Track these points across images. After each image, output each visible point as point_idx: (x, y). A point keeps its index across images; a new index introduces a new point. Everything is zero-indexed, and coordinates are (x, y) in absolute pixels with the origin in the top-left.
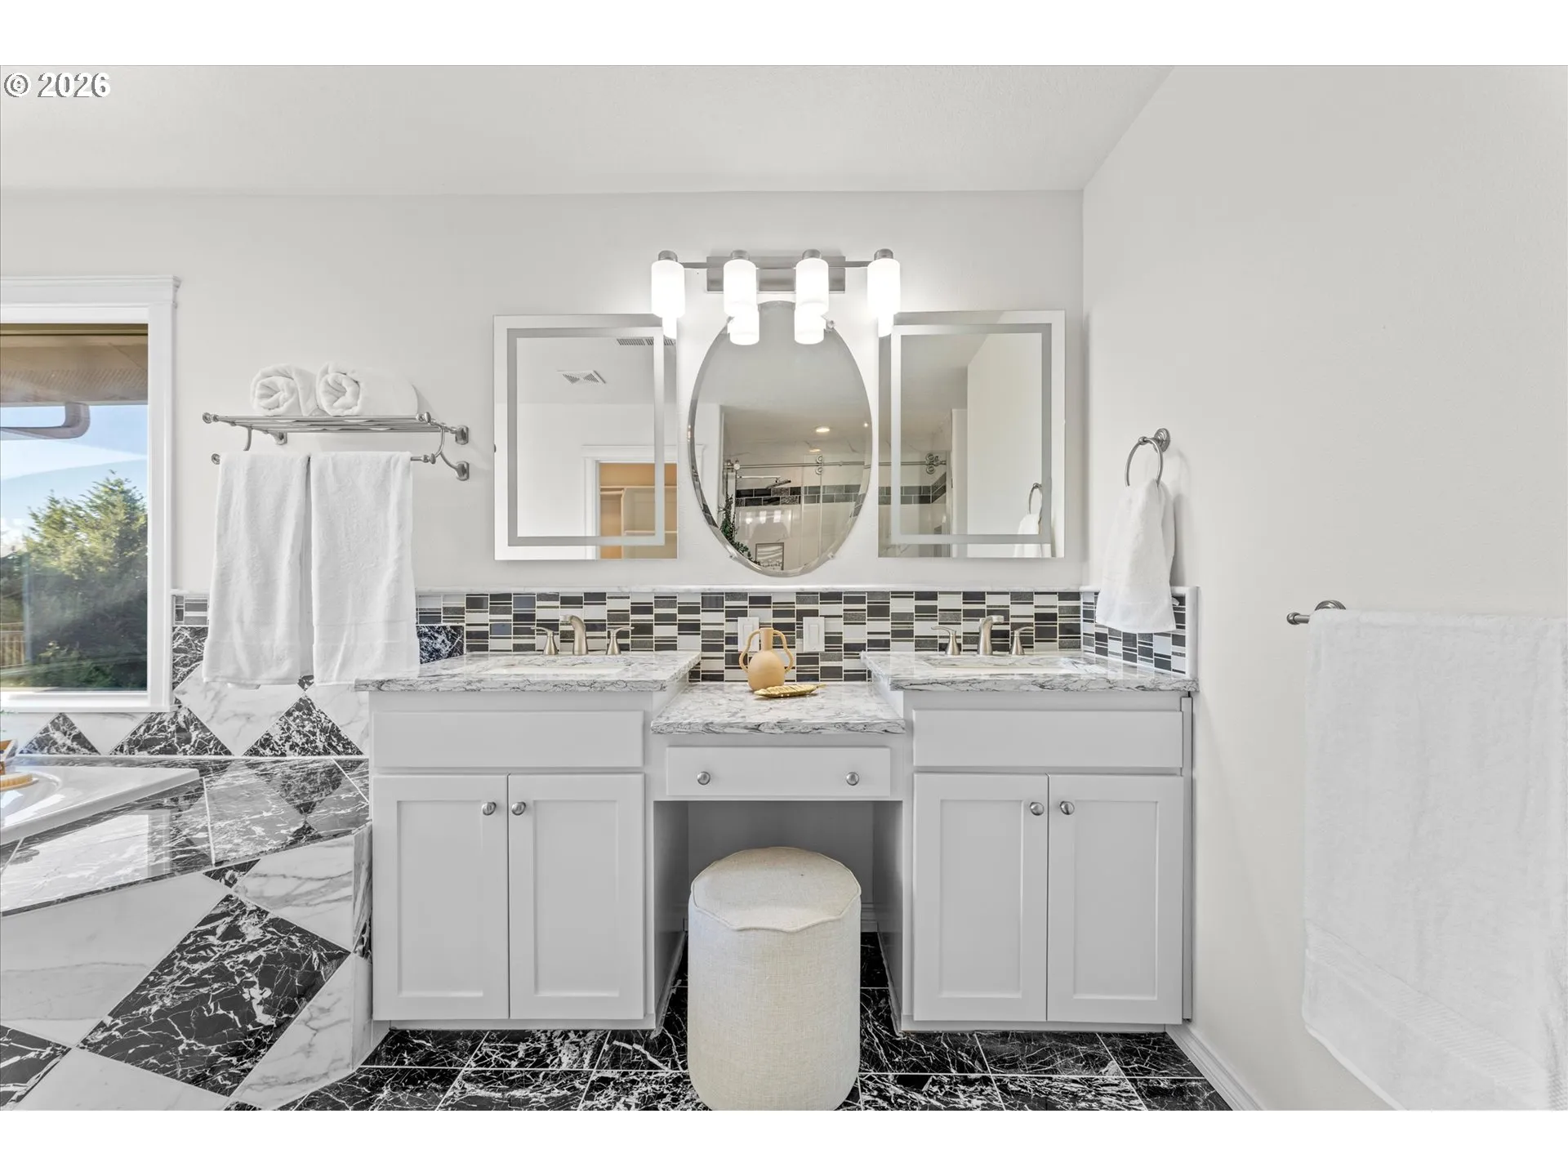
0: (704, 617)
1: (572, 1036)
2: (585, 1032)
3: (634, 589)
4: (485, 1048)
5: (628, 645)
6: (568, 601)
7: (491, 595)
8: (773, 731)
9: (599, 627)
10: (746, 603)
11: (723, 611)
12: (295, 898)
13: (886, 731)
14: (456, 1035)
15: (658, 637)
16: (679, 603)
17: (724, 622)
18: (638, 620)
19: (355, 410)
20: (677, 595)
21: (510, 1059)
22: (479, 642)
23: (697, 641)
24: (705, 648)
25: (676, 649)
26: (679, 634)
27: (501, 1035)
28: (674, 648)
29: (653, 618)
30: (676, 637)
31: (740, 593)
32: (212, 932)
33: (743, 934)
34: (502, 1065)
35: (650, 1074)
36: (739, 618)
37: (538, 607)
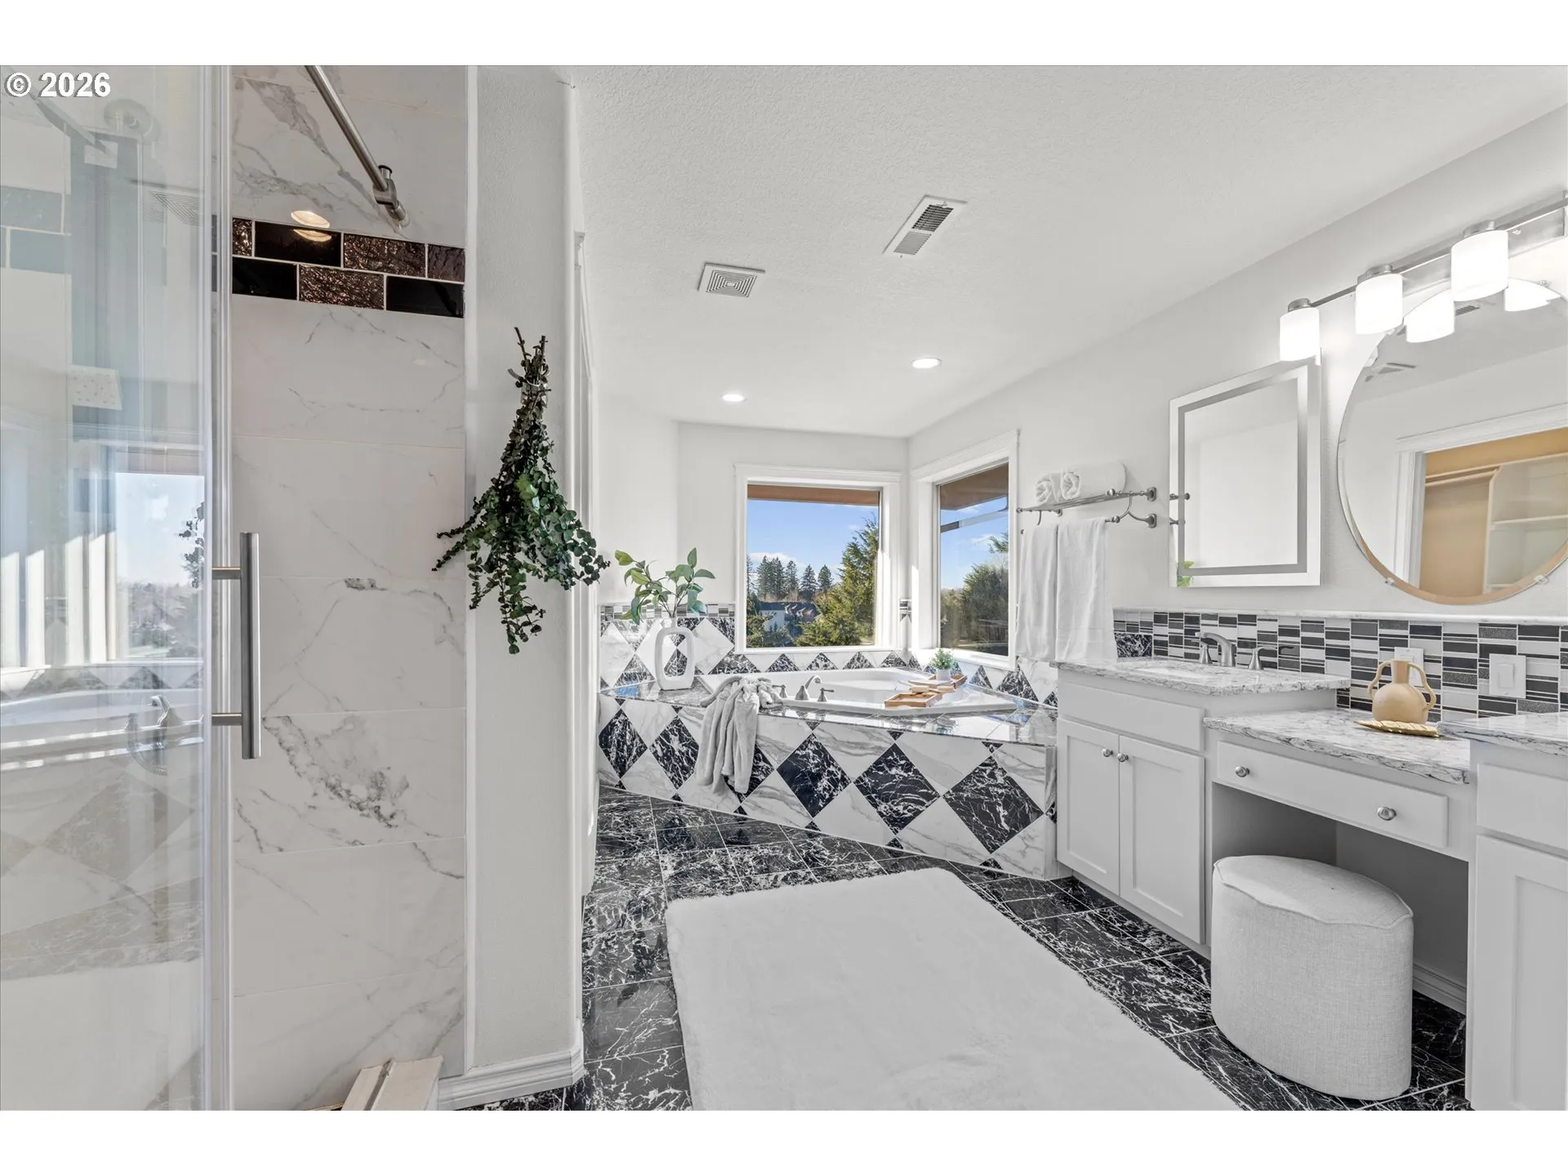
0: (1354, 644)
1: (1164, 937)
2: (1174, 940)
3: (1279, 613)
4: (1110, 910)
5: (1276, 663)
6: (1226, 621)
7: (1170, 614)
8: (1303, 747)
9: (1250, 645)
10: (1407, 632)
11: (1376, 639)
12: (1018, 770)
13: (1430, 776)
14: (1101, 897)
15: (1305, 659)
16: (1326, 628)
17: (1378, 651)
18: (1285, 642)
19: (1077, 495)
20: (1324, 620)
21: (1118, 922)
22: (1159, 649)
23: (1346, 667)
24: (1355, 675)
25: (1324, 673)
26: (1327, 658)
27: (1123, 911)
28: (1322, 671)
29: (1300, 641)
30: (1324, 661)
31: (1397, 621)
32: (985, 771)
33: (1228, 888)
34: (1112, 922)
35: (1194, 981)
36: (1395, 648)
37: (1203, 625)
